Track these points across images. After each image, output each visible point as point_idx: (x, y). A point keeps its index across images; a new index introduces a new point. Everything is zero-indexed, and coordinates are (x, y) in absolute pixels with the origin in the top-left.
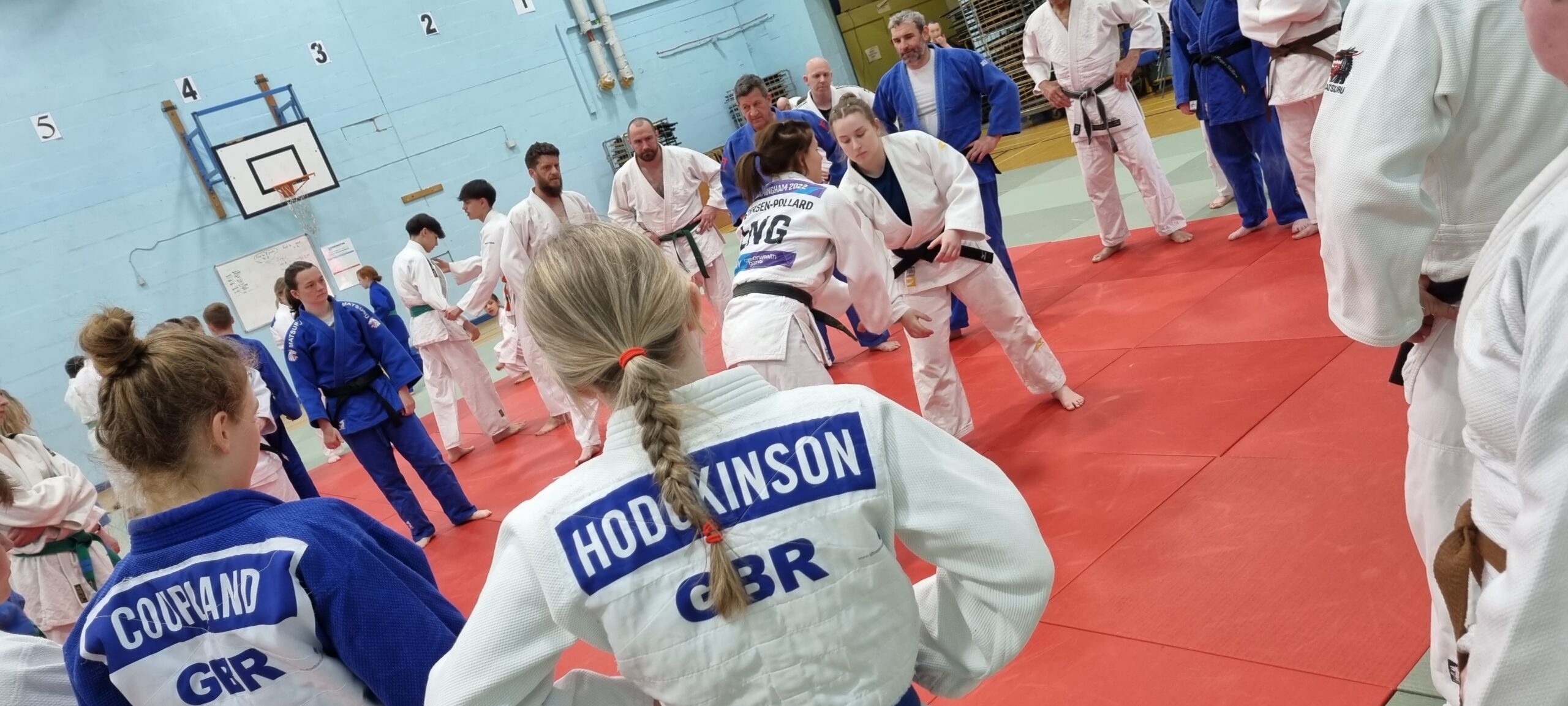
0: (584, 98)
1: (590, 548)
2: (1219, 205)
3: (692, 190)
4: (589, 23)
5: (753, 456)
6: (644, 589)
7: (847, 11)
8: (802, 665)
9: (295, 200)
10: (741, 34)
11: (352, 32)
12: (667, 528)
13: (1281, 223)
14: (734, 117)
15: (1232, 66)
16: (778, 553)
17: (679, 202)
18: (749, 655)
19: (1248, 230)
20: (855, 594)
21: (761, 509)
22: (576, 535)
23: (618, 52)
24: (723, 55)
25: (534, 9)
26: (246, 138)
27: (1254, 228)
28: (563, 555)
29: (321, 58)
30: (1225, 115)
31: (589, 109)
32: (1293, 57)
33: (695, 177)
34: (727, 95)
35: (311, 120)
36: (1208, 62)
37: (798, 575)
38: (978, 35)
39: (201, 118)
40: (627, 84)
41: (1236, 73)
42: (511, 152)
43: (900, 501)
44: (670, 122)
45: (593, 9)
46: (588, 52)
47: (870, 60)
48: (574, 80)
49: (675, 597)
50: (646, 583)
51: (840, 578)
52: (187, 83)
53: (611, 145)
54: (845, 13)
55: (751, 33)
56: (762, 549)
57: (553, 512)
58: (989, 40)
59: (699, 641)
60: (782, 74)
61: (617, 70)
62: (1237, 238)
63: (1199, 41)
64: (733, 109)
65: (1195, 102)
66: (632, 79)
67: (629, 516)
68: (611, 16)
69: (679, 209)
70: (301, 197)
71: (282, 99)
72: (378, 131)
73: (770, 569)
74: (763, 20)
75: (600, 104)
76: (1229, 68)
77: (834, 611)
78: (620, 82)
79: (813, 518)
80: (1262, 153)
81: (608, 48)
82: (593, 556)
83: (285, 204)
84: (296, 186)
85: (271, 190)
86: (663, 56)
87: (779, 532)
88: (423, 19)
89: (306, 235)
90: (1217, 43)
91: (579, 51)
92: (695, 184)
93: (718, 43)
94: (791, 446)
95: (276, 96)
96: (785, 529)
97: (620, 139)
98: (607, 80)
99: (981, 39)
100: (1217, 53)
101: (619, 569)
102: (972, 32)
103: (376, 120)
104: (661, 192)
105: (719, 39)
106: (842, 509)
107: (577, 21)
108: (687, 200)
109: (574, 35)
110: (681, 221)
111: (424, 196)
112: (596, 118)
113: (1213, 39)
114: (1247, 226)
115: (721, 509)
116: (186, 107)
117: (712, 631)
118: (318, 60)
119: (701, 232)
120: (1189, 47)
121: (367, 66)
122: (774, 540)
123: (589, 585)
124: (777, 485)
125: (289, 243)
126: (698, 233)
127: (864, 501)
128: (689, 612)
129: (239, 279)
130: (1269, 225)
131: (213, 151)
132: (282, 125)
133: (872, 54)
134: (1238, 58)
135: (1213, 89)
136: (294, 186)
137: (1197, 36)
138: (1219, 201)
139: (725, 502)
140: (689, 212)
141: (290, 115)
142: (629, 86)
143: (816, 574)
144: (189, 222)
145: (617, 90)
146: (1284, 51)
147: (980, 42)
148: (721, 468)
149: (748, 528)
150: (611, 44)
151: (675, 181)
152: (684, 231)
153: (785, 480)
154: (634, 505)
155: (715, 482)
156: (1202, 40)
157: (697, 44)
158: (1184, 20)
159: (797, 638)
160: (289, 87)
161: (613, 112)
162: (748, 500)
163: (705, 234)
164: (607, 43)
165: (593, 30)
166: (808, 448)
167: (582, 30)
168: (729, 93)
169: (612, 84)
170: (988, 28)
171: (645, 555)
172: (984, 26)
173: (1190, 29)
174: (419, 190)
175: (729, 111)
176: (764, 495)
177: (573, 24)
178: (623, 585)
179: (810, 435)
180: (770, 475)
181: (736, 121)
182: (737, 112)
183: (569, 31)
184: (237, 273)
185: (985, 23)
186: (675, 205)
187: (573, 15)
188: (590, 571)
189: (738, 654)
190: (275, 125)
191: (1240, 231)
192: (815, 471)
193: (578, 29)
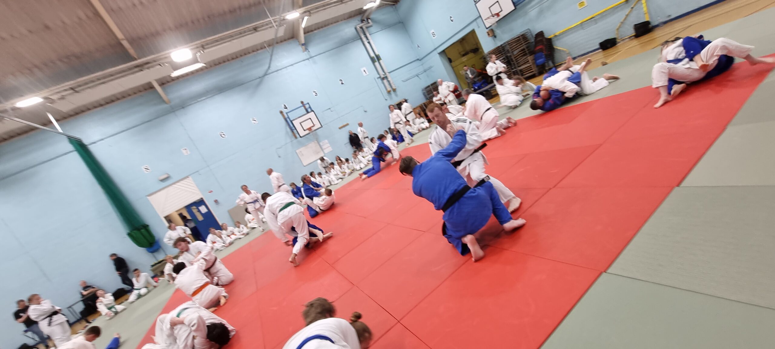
0: (383, 96)
4: (383, 75)
7: (454, 61)
10: (425, 72)
11: (323, 87)
14: (425, 96)
23: (391, 82)
24: (420, 79)
25: (368, 74)
26: (299, 117)
29: (316, 94)
31: (385, 99)
35: (314, 110)
39: (288, 114)
40: (394, 90)
42: (365, 113)
45: (384, 71)
46: (383, 83)
48: (380, 91)
52: (285, 106)
55: (427, 72)
61: (391, 87)
66: (396, 89)
68: (389, 73)
70: (313, 131)
71: (307, 106)
72: (331, 111)
75: (387, 96)
78: (392, 90)
81: (389, 81)
83: (309, 133)
84: (312, 128)
85: (306, 130)
86: (404, 81)
88: (340, 81)
89: (315, 140)
91: (381, 83)
93: (419, 76)
95: (305, 105)
98: (389, 90)
103: (330, 109)
109: (379, 79)
111: (344, 127)
112: (387, 101)
116: (285, 111)
121: (327, 95)
125: (312, 142)
131: (291, 121)
132: (308, 112)
141: (309, 110)
144: (289, 140)
145: (392, 92)
157: (413, 77)
160: (308, 103)
161: (391, 98)
165: (384, 77)
168: (423, 89)
174: (343, 125)
177: (378, 76)
183: (378, 78)
184: (301, 152)
187: (379, 74)
190: (306, 113)
193: (380, 77)
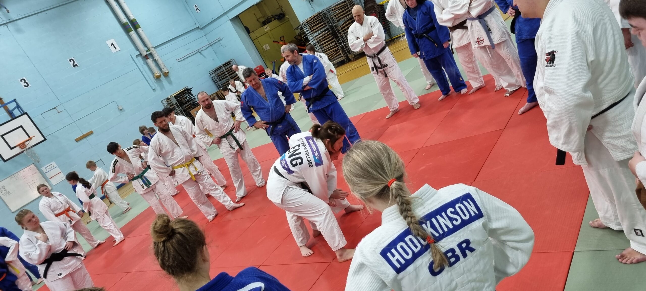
0: (149, 83)
1: (396, 258)
2: (429, 88)
3: (228, 116)
4: (145, 52)
5: (443, 214)
6: (417, 268)
7: (253, 32)
8: (470, 283)
9: (27, 149)
10: (210, 47)
11: (38, 71)
12: (421, 245)
13: (456, 92)
14: (214, 81)
15: (430, 37)
16: (460, 245)
17: (224, 122)
18: (454, 284)
19: (445, 96)
20: (483, 254)
21: (451, 231)
22: (389, 254)
23: (160, 62)
24: (205, 57)
25: (120, 49)
27: (447, 95)
28: (386, 263)
29: (26, 85)
30: (431, 55)
31: (152, 88)
32: (457, 30)
33: (228, 110)
34: (209, 73)
35: (27, 112)
36: (421, 37)
37: (467, 252)
38: (310, 35)
40: (166, 75)
41: (432, 39)
42: (121, 111)
43: (489, 219)
44: (189, 88)
45: (145, 45)
46: (147, 64)
47: (266, 50)
48: (143, 77)
49: (428, 269)
50: (418, 266)
51: (479, 249)
53: (165, 101)
54: (252, 33)
55: (214, 46)
56: (454, 245)
57: (376, 248)
58: (315, 36)
59: (438, 283)
60: (231, 61)
61: (161, 70)
62: (442, 100)
63: (417, 29)
64: (213, 78)
65: (419, 52)
66: (168, 72)
67: (406, 244)
68: (154, 48)
69: (225, 125)
70: (30, 147)
71: (11, 106)
72: (58, 112)
73: (458, 252)
74: (219, 40)
75: (156, 85)
76: (429, 38)
77: (478, 262)
78: (163, 74)
79: (468, 231)
80: (446, 67)
81: (155, 61)
82: (398, 261)
83: (23, 152)
84: (26, 143)
85: (15, 147)
86: (179, 61)
87: (458, 238)
88: (70, 60)
89: (33, 164)
90: (424, 29)
91: (143, 64)
92: (229, 113)
93: (201, 52)
94: (454, 208)
95: (8, 106)
96: (460, 237)
97: (169, 98)
98: (158, 74)
99: (312, 36)
100: (424, 33)
101: (408, 263)
102: (308, 34)
103: (56, 108)
104: (217, 120)
105: (201, 51)
106: (477, 226)
107: (139, 52)
108: (227, 120)
109: (139, 58)
110: (227, 129)
111: (85, 137)
112: (156, 91)
113: (422, 28)
114: (444, 94)
115: (437, 235)
117: (441, 278)
118: (25, 86)
119: (236, 132)
120: (413, 32)
121: (48, 85)
122: (458, 241)
123: (398, 271)
124: (454, 222)
125: (26, 169)
126: (235, 133)
127: (482, 222)
128: (434, 273)
129: (5, 189)
130: (452, 93)
132: (14, 118)
133: (266, 47)
134: (432, 34)
135: (425, 46)
136: (25, 143)
137: (415, 28)
138: (428, 86)
139: (438, 232)
140: (229, 125)
141: (17, 112)
142: (167, 75)
143: (472, 250)
145: (162, 78)
146: (454, 28)
147: (312, 37)
148: (434, 220)
149: (447, 239)
150: (156, 59)
151: (221, 114)
152: (229, 133)
153: (457, 220)
154: (407, 239)
155: (433, 226)
156: (418, 29)
157: (193, 54)
158: (410, 22)
159: (468, 274)
160: (15, 100)
161: (162, 88)
162: (446, 230)
163: (238, 132)
164: (154, 59)
165: (148, 54)
166: (460, 208)
167: (142, 55)
168: (211, 72)
169: (160, 76)
170: (314, 32)
171: (416, 256)
172: (312, 31)
173: (413, 25)
174: (82, 135)
175: (212, 79)
176: (451, 226)
177: (138, 53)
178: (411, 268)
179: (458, 203)
180: (451, 219)
181: (215, 83)
182: (215, 79)
183: (137, 56)
184: (3, 187)
185: (312, 29)
186: (224, 123)
187: (137, 49)
188: (398, 266)
189: (451, 284)
190: (10, 119)
191: (442, 97)
192: (465, 215)
193: (141, 54)
